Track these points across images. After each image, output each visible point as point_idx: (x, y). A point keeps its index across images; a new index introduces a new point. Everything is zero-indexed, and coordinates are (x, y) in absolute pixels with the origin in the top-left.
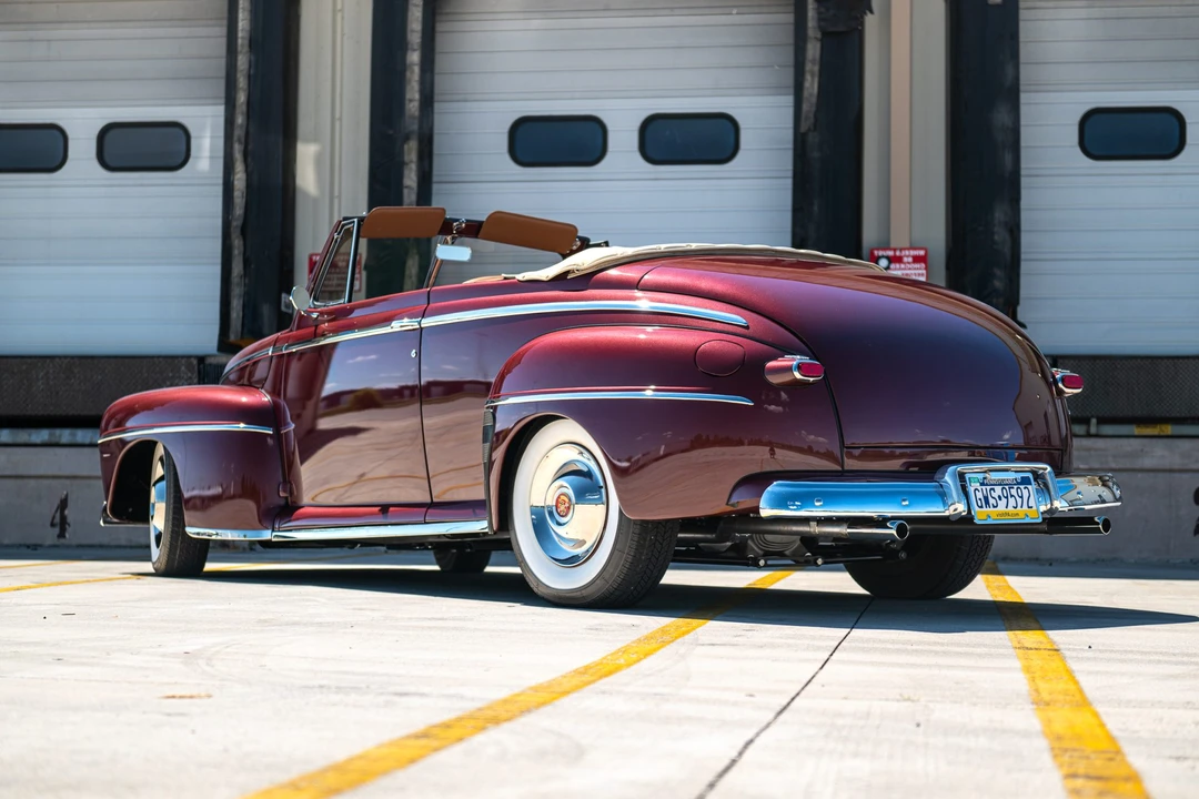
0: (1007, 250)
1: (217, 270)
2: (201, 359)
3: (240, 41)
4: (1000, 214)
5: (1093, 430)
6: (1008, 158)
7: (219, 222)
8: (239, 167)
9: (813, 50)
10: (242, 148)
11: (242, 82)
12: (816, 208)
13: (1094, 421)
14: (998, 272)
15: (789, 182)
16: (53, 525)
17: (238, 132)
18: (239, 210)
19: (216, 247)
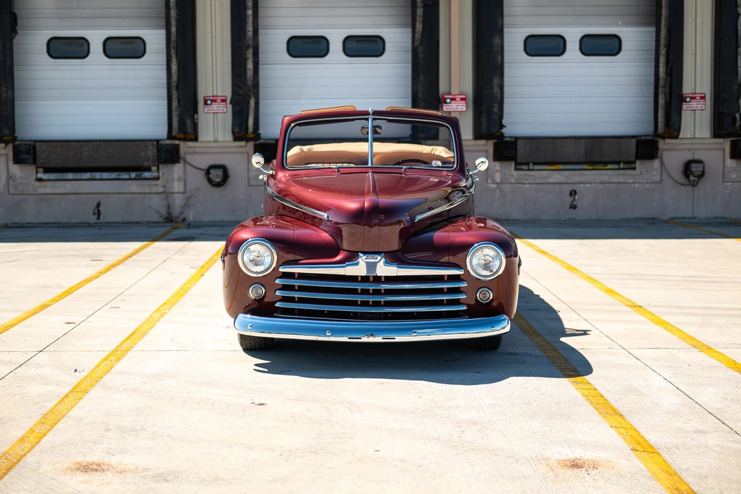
0: (499, 96)
1: (165, 102)
2: (158, 141)
3: (171, 4)
4: (496, 81)
5: (531, 168)
6: (499, 58)
7: (165, 81)
8: (174, 60)
9: (420, 12)
10: (175, 51)
11: (173, 22)
12: (421, 78)
13: (531, 164)
14: (496, 105)
15: (410, 65)
16: (94, 214)
17: (173, 44)
18: (175, 78)
19: (164, 92)
